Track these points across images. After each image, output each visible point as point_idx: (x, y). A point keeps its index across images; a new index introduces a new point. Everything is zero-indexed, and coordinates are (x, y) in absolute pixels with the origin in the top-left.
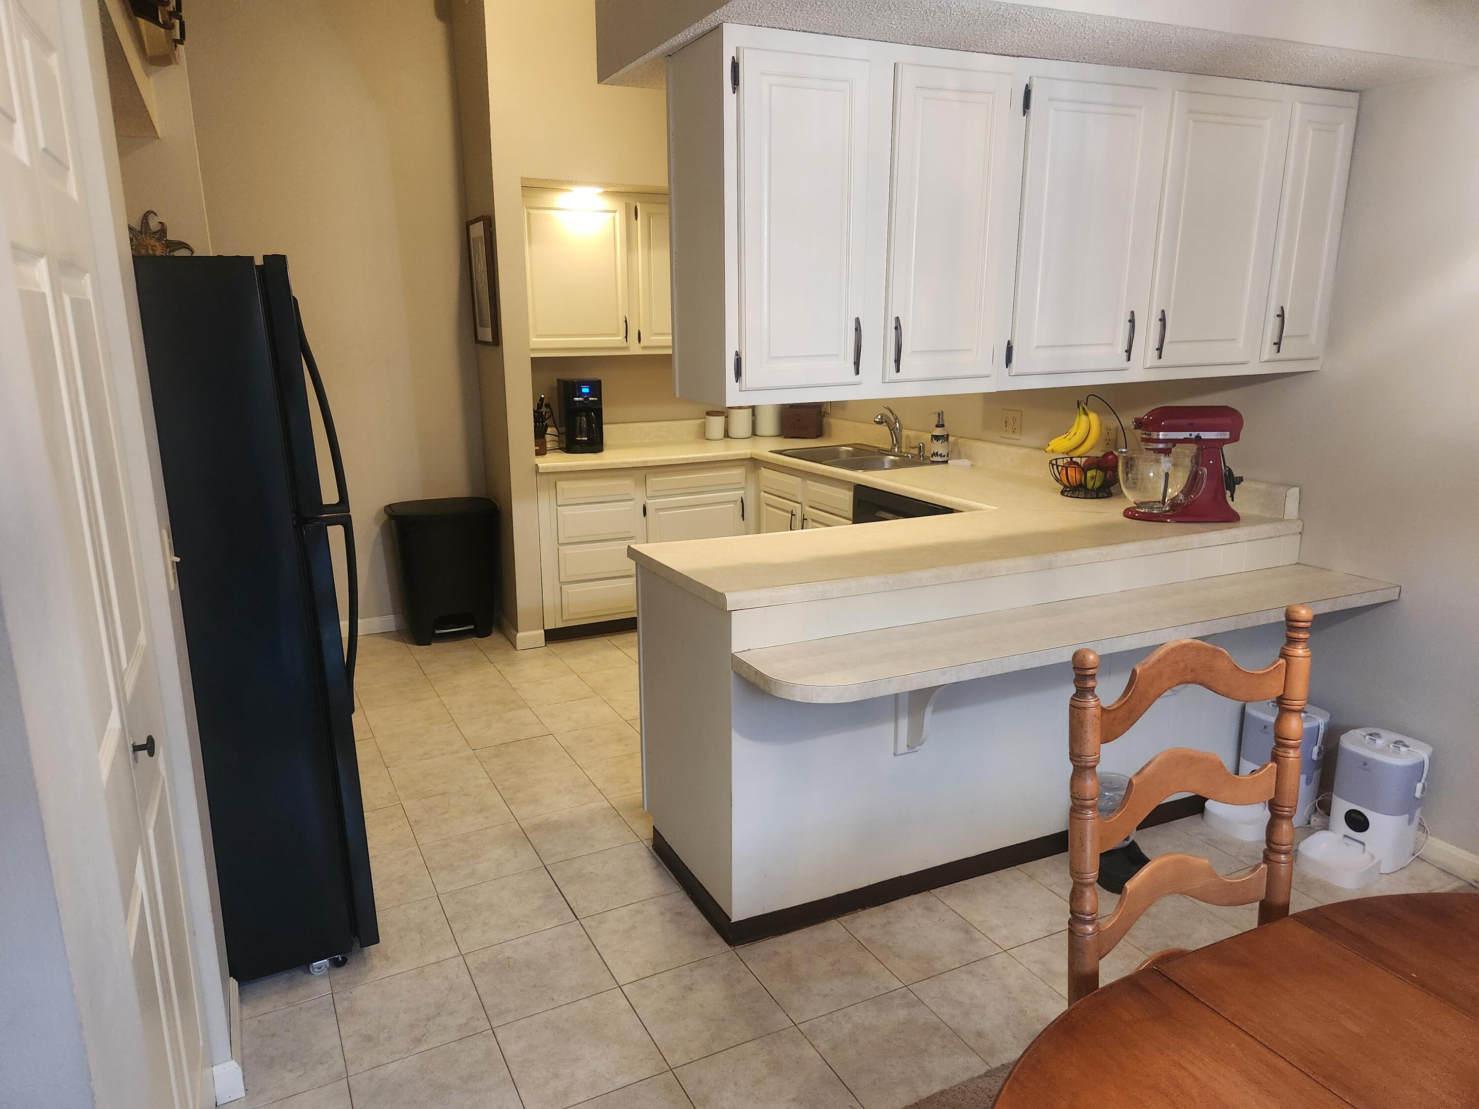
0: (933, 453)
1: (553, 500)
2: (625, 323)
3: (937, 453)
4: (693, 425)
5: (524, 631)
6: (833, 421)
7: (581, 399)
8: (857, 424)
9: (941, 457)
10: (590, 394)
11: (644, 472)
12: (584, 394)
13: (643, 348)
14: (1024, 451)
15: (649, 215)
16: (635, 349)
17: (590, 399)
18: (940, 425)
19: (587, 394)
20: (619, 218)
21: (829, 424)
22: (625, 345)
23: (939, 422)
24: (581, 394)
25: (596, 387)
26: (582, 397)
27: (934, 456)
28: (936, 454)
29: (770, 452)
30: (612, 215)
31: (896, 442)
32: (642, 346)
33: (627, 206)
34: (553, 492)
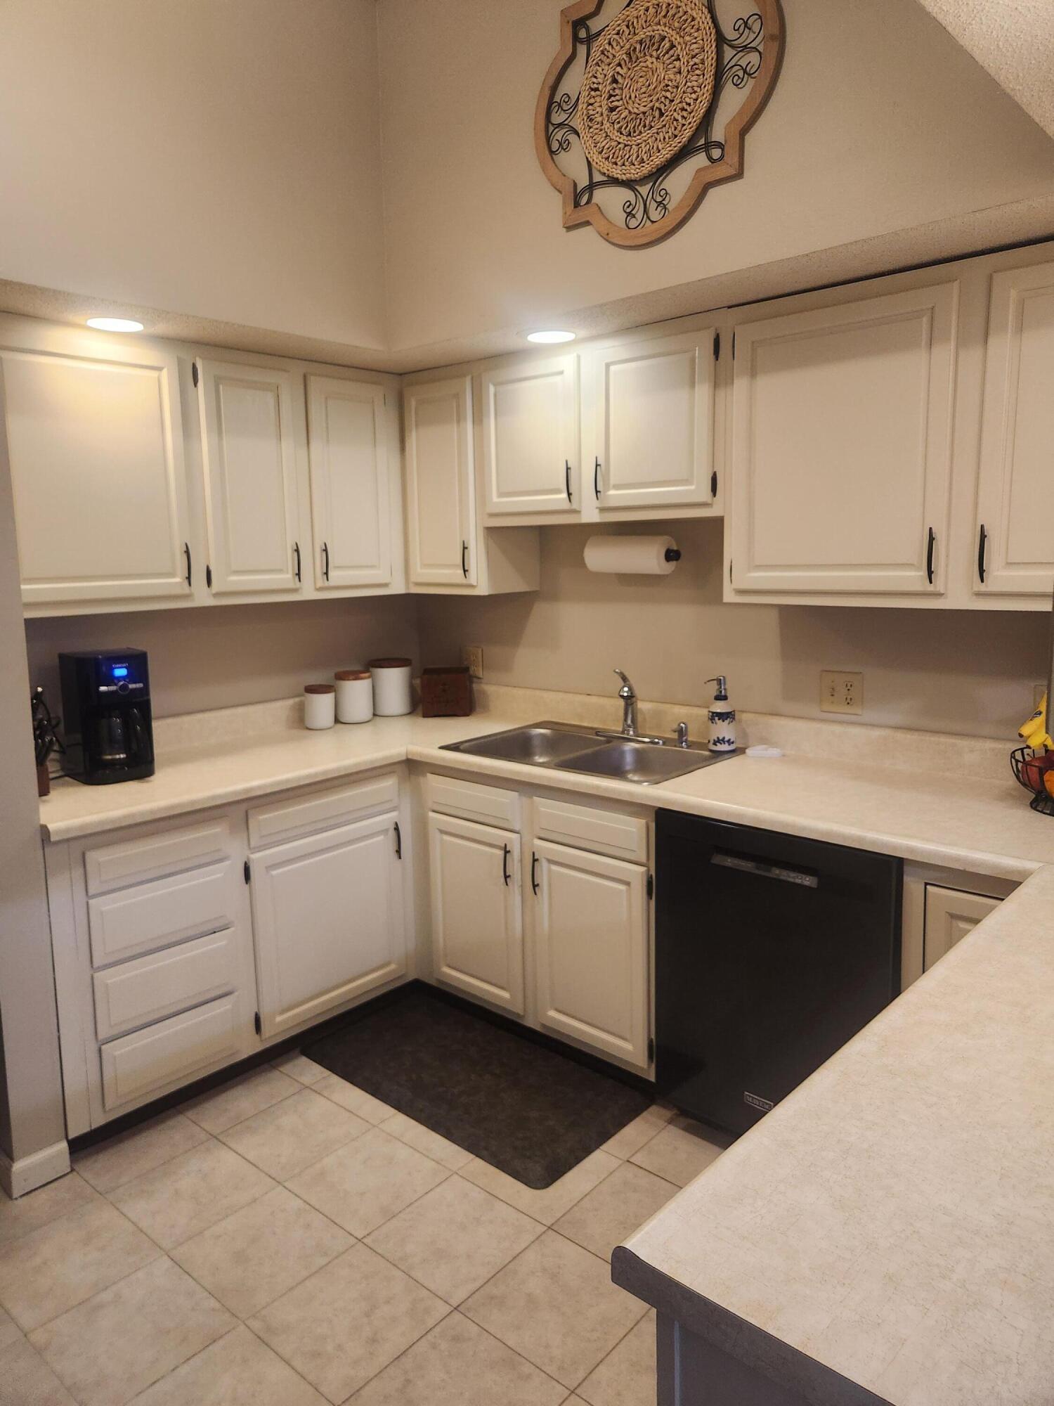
0: (716, 739)
1: (80, 888)
2: (185, 557)
3: (724, 738)
4: (281, 709)
5: (27, 1153)
6: (490, 689)
7: (113, 688)
8: (538, 693)
9: (729, 745)
10: (130, 677)
11: (244, 806)
12: (119, 678)
13: (217, 595)
14: (877, 733)
15: (218, 381)
16: (202, 597)
17: (131, 686)
18: (721, 697)
19: (123, 678)
20: (167, 379)
21: (484, 693)
22: (186, 590)
23: (721, 692)
24: (111, 680)
25: (138, 664)
26: (116, 685)
27: (718, 744)
28: (719, 741)
29: (441, 748)
30: (155, 374)
31: (632, 722)
32: (214, 592)
33: (180, 362)
34: (78, 873)
